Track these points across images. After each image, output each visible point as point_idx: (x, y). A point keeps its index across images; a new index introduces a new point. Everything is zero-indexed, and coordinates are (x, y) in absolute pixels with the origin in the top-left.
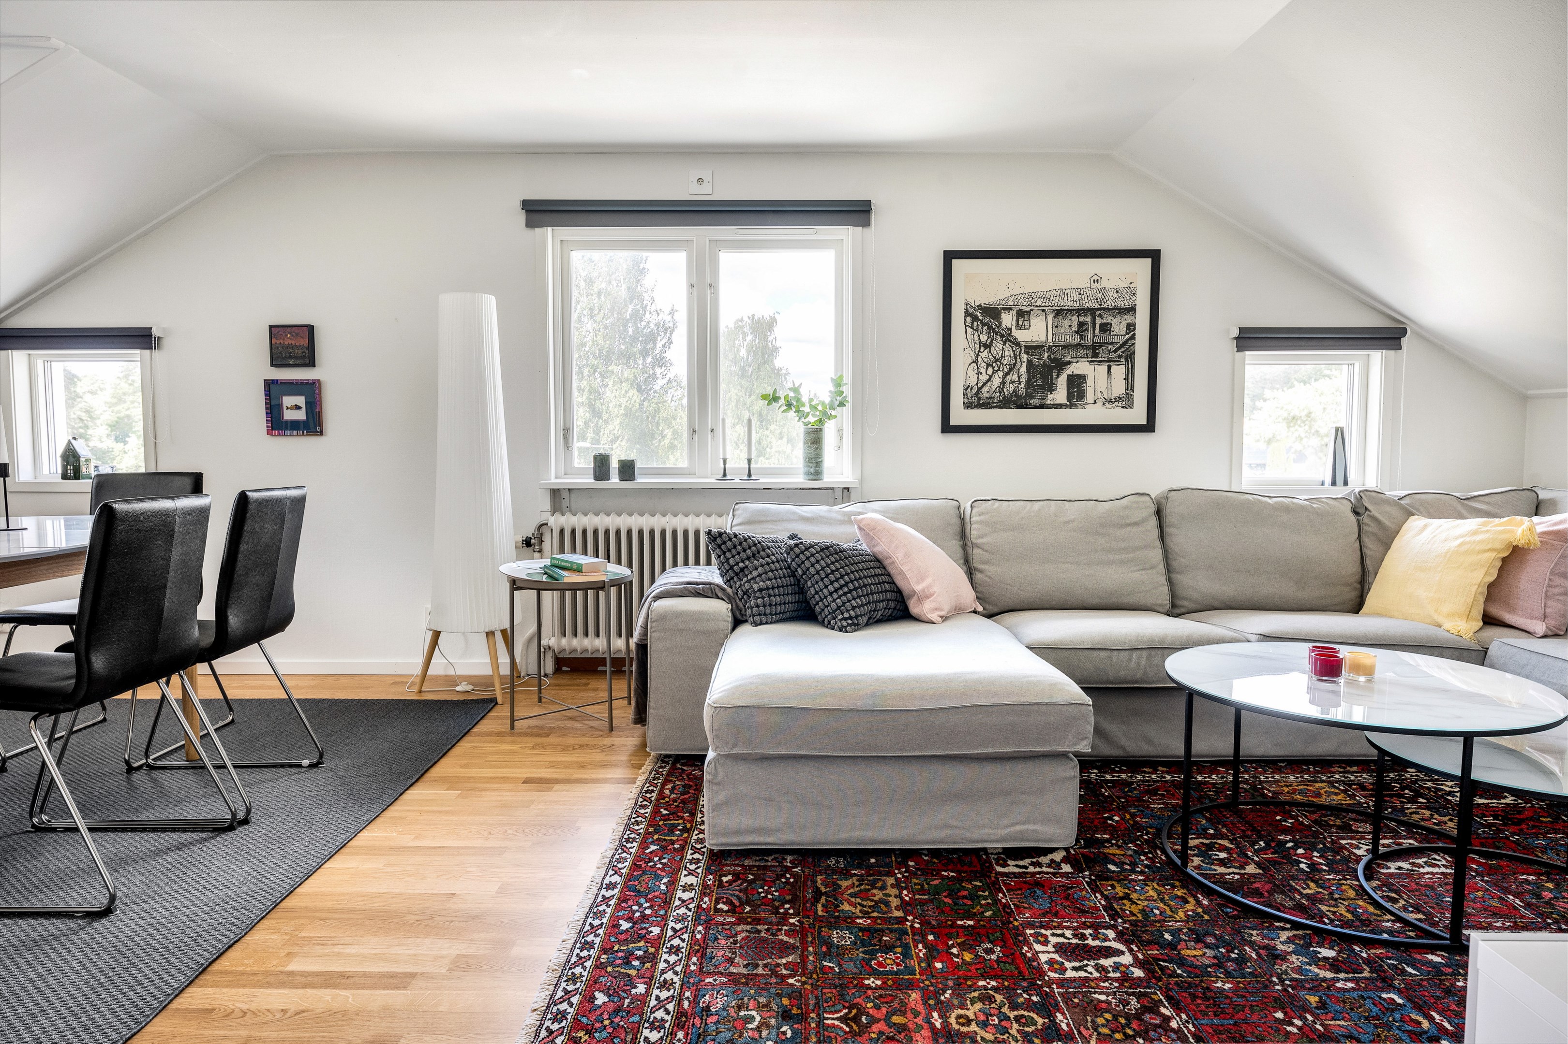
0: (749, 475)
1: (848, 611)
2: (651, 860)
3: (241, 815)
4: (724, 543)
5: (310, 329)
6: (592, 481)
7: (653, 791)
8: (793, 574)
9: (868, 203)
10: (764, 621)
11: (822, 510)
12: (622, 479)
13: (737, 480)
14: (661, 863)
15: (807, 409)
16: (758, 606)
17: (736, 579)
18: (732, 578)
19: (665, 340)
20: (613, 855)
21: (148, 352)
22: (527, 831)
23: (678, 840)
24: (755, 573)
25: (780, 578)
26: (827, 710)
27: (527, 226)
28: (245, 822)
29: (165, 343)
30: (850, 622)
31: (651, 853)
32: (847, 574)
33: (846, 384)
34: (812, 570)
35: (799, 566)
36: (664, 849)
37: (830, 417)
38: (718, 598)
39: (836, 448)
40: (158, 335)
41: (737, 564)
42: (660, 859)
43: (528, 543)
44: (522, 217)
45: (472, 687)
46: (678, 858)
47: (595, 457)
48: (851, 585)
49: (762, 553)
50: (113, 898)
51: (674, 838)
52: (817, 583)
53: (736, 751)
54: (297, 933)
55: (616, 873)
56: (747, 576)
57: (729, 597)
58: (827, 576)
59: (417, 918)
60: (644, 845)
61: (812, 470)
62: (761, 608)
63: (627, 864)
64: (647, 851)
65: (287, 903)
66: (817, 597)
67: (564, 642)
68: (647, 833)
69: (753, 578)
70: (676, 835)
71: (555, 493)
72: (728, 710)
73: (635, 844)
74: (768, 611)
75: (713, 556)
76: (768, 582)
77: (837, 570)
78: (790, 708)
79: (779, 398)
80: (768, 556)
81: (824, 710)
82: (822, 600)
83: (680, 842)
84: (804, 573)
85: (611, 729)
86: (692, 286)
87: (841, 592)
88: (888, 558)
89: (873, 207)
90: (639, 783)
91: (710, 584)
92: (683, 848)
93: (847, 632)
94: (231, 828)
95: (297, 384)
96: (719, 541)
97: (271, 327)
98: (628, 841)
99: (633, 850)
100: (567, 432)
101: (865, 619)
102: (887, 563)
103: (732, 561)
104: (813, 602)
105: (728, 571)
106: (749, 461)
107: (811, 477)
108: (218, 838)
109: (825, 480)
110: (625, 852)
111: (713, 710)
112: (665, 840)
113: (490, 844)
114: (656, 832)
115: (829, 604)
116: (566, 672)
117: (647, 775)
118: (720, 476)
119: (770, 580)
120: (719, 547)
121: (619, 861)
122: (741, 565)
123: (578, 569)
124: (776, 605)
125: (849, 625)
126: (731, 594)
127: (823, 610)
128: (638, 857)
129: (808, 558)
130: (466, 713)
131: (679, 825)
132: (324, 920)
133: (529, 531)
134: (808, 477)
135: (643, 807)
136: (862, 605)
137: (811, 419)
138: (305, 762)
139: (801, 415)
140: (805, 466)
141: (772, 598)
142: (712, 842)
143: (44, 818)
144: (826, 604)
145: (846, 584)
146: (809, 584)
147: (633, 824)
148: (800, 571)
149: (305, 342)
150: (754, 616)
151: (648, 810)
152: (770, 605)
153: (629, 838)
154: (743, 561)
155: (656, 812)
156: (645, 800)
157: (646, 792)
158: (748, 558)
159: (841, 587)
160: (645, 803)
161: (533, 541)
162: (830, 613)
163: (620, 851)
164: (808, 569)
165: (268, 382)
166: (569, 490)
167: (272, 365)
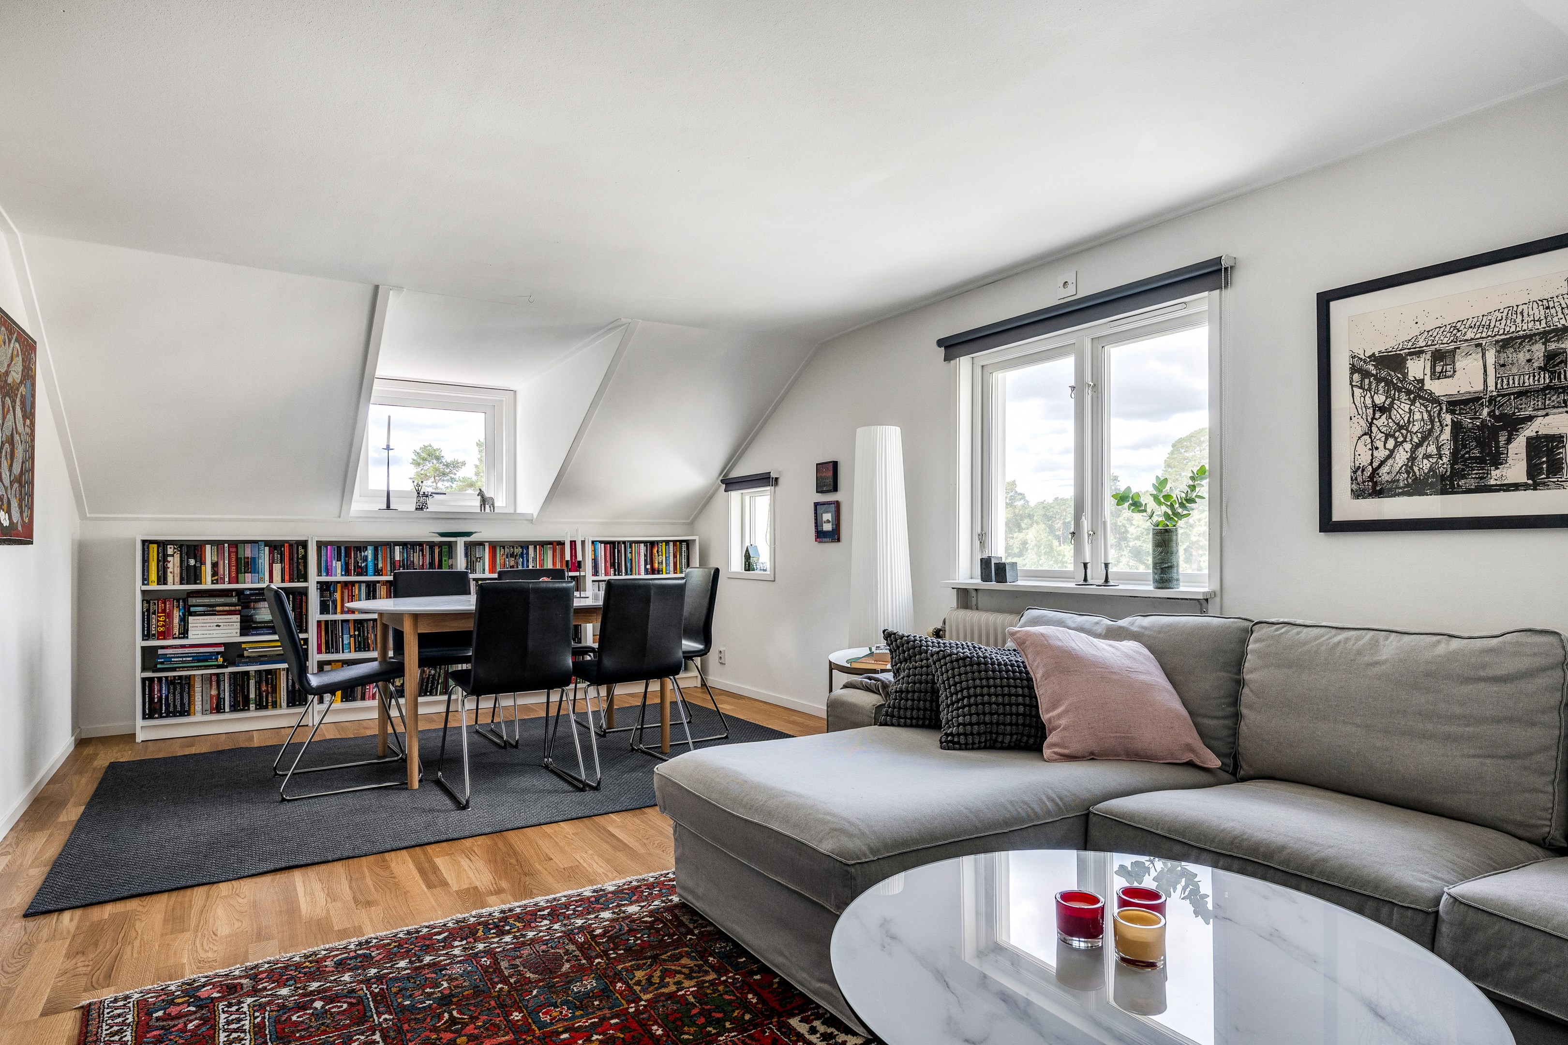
0: (1107, 580)
5: (835, 463)
9: (1221, 261)
10: (889, 723)
12: (997, 581)
13: (1095, 586)
16: (889, 707)
21: (772, 487)
24: (902, 675)
25: (921, 683)
27: (945, 359)
29: (779, 481)
32: (968, 688)
40: (775, 476)
43: (937, 634)
44: (941, 351)
47: (982, 560)
48: (966, 700)
58: (950, 687)
61: (1160, 576)
62: (891, 710)
69: (899, 680)
71: (964, 592)
74: (897, 714)
76: (907, 686)
77: (961, 682)
80: (921, 660)
87: (955, 706)
89: (1228, 264)
93: (943, 748)
94: (583, 790)
95: (828, 503)
97: (817, 465)
100: (983, 537)
107: (1160, 585)
119: (910, 683)
122: (899, 665)
124: (905, 708)
134: (1154, 585)
141: (903, 701)
145: (963, 698)
149: (833, 473)
150: (882, 716)
152: (899, 708)
154: (901, 662)
158: (905, 660)
159: (958, 701)
161: (941, 633)
165: (816, 505)
166: (976, 590)
167: (817, 492)
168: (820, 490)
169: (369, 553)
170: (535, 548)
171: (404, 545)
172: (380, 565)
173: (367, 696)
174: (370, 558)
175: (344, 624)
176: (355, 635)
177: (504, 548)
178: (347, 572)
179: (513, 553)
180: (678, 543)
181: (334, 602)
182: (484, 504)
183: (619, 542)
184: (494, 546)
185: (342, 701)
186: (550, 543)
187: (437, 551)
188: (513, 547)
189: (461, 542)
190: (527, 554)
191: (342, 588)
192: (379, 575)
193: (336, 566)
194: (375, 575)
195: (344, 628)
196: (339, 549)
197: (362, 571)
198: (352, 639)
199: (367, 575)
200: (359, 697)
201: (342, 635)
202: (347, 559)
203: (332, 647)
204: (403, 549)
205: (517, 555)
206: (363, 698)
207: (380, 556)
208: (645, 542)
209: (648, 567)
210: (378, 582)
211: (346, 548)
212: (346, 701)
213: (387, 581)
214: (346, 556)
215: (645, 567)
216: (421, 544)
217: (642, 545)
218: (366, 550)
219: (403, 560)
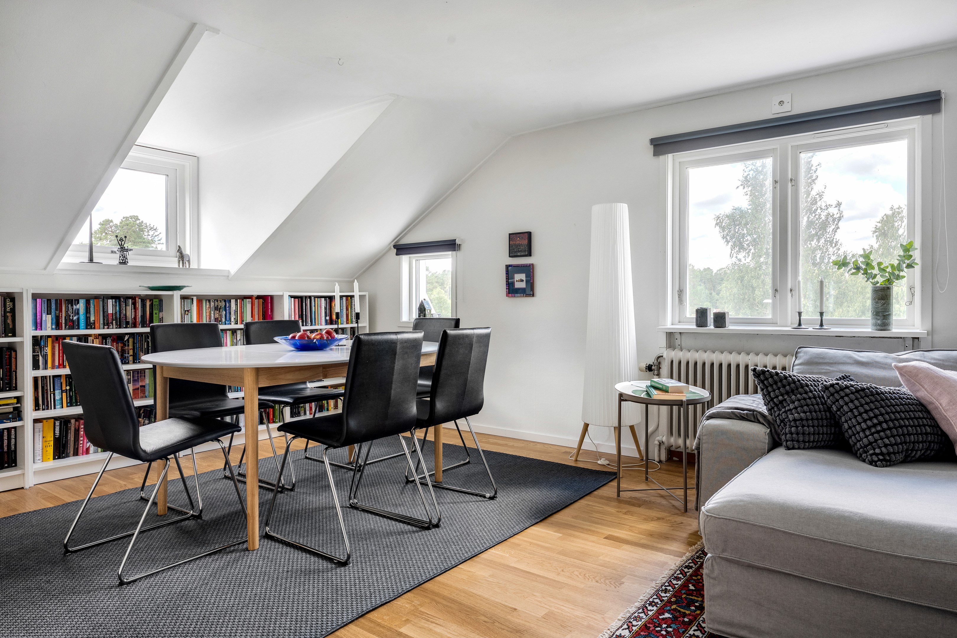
0: (821, 325)
1: (880, 448)
2: (660, 626)
3: (435, 521)
4: (767, 379)
5: (529, 234)
6: (695, 327)
7: (691, 567)
8: (829, 409)
9: (938, 93)
10: (796, 446)
11: (879, 356)
12: (716, 326)
13: (811, 329)
14: (666, 631)
15: (876, 271)
16: (791, 433)
17: (776, 409)
18: (773, 408)
19: (833, 227)
20: (634, 613)
21: (454, 252)
22: (587, 575)
23: (689, 615)
24: (792, 406)
25: (816, 412)
26: (809, 538)
27: (654, 155)
28: (437, 526)
29: (462, 247)
30: (881, 457)
31: (663, 619)
32: (882, 414)
33: (917, 249)
34: (845, 408)
35: (834, 403)
36: (675, 619)
37: (898, 277)
38: (759, 422)
39: (908, 304)
40: (459, 243)
41: (777, 397)
42: (667, 627)
43: (649, 368)
44: (651, 148)
45: (607, 462)
46: (681, 631)
47: (697, 311)
48: (885, 426)
49: (800, 390)
50: (349, 557)
51: (688, 612)
52: (850, 419)
53: (725, 555)
54: (419, 607)
55: (628, 628)
56: (785, 407)
57: (769, 423)
58: (860, 414)
59: (486, 619)
60: (661, 611)
61: (879, 322)
62: (794, 436)
63: (640, 623)
64: (661, 617)
65: (427, 585)
66: (850, 432)
67: (672, 440)
68: (669, 602)
69: (790, 410)
70: (690, 610)
71: (670, 335)
72: (717, 520)
73: (655, 608)
74: (801, 439)
75: (759, 388)
76: (802, 415)
77: (871, 410)
78: (773, 529)
79: (849, 263)
80: (806, 393)
81: (806, 537)
82: (854, 435)
83: (690, 617)
84: (839, 410)
85: (686, 510)
86: (776, 182)
87: (873, 430)
88: (931, 403)
89: (943, 96)
90: (684, 558)
91: (754, 411)
92: (690, 623)
93: (876, 466)
94: (428, 528)
95: (521, 266)
96: (762, 377)
97: (510, 234)
98: (650, 604)
99: (650, 613)
100: (681, 293)
101: (900, 457)
102: (930, 407)
103: (772, 394)
104: (846, 435)
105: (769, 402)
106: (822, 314)
107: (879, 327)
108: (420, 533)
109: (894, 330)
110: (644, 612)
111: (706, 517)
112: (679, 611)
113: (561, 579)
114: (675, 603)
115: (861, 439)
116: (676, 461)
117: (694, 553)
118: (796, 325)
119: (805, 412)
120: (763, 382)
121: (636, 619)
122: (780, 398)
123: (665, 390)
124: (809, 434)
125: (879, 460)
126: (771, 420)
127: (856, 444)
128: (651, 620)
129: (842, 398)
130: (595, 480)
131: (697, 601)
132: (437, 603)
133: (651, 360)
134: (875, 328)
135: (677, 579)
136: (896, 444)
137: (880, 279)
138: (488, 495)
139: (870, 276)
140: (873, 319)
141: (805, 428)
142: (709, 626)
143: (356, 501)
144: (858, 439)
145: (880, 423)
146: (843, 419)
147: (662, 591)
148: (834, 408)
149: (526, 242)
150: (787, 441)
151: (679, 583)
152: (803, 434)
153: (653, 602)
154: (782, 395)
155: (685, 586)
156: (681, 573)
157: (686, 567)
158: (787, 393)
159: (875, 425)
160: (680, 576)
161: (653, 367)
162: (862, 447)
163: (641, 611)
164: (842, 407)
165: (507, 267)
166: (680, 333)
167: (510, 256)
168: (513, 253)
169: (81, 306)
170: (236, 301)
171: (116, 298)
172: (92, 319)
173: (80, 451)
174: (82, 311)
175: (56, 379)
176: (66, 390)
177: (209, 301)
178: (58, 326)
179: (217, 306)
180: (349, 298)
181: (45, 357)
182: (183, 261)
183: (306, 297)
184: (200, 299)
185: (54, 459)
186: (250, 297)
187: (148, 304)
188: (217, 301)
189: (177, 295)
190: (230, 307)
191: (53, 342)
192: (91, 328)
193: (46, 320)
194: (87, 328)
195: (56, 383)
196: (49, 301)
197: (73, 324)
198: (64, 394)
199: (78, 328)
200: (72, 453)
201: (54, 390)
202: (58, 312)
203: (43, 404)
204: (116, 302)
205: (221, 308)
206: (76, 453)
207: (92, 309)
208: (325, 297)
209: (328, 318)
210: (90, 335)
211: (56, 300)
212: (59, 458)
213: (99, 335)
214: (56, 310)
215: (325, 318)
216: (133, 298)
217: (323, 299)
218: (78, 303)
219: (116, 313)
